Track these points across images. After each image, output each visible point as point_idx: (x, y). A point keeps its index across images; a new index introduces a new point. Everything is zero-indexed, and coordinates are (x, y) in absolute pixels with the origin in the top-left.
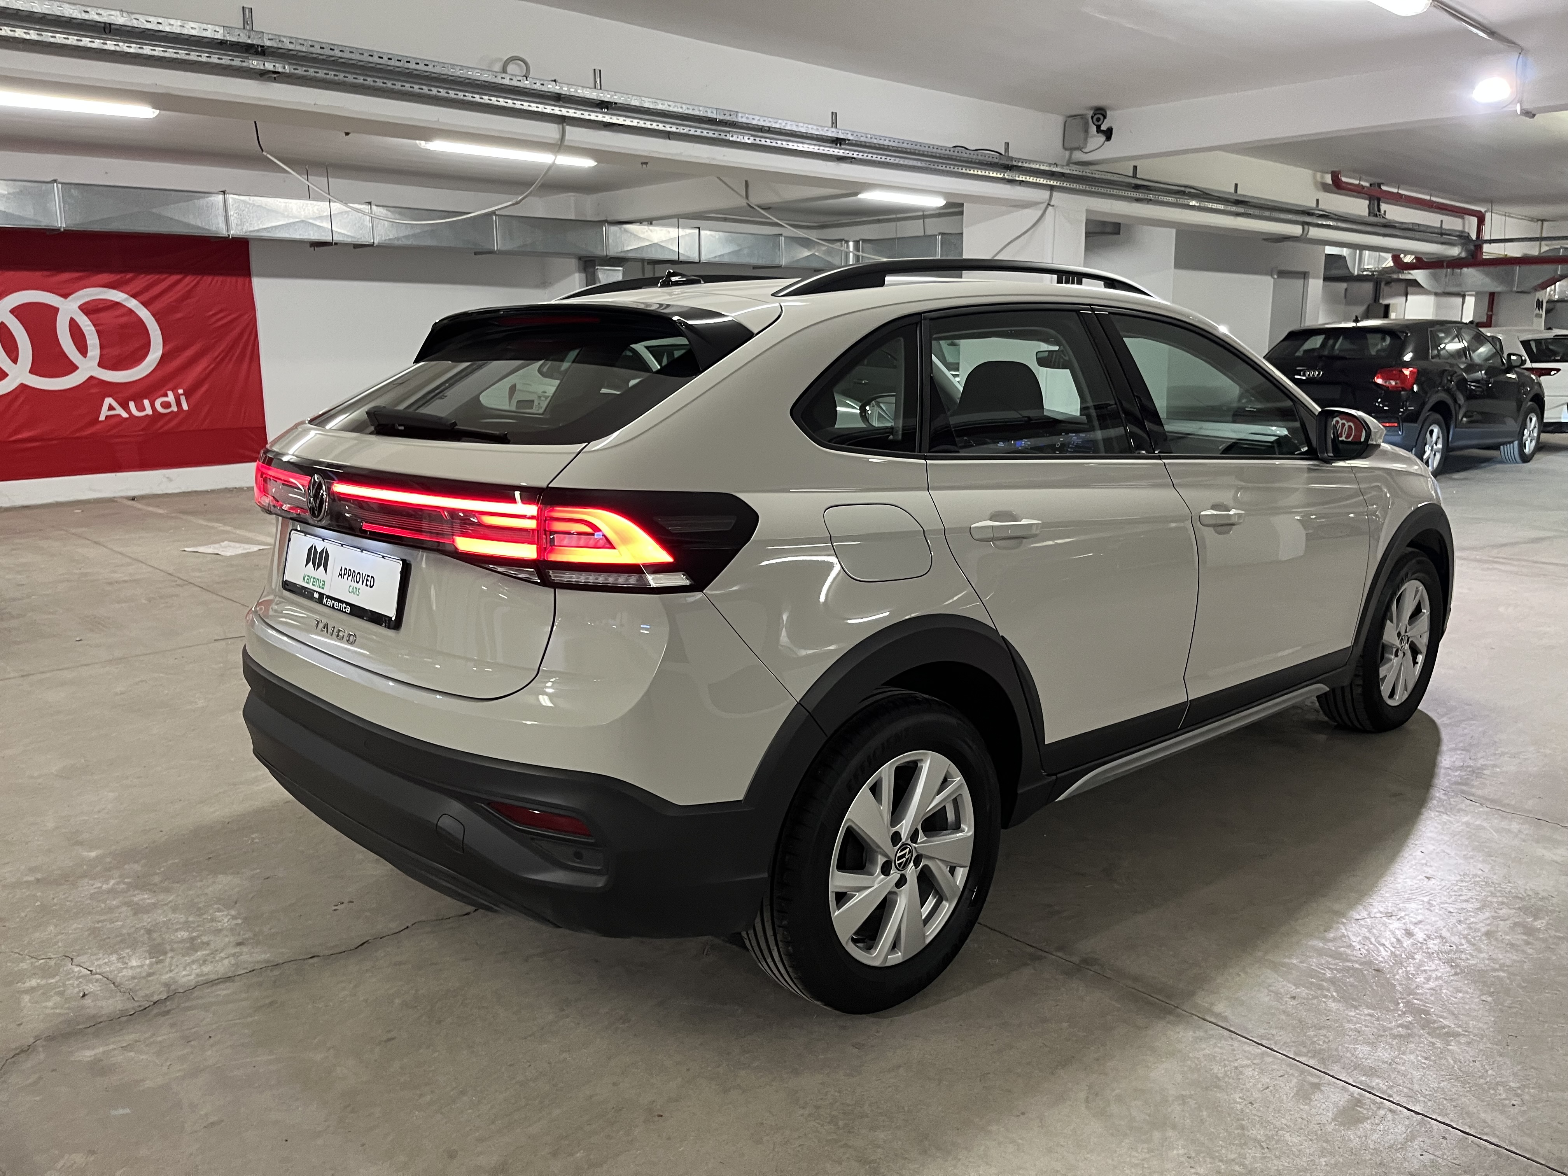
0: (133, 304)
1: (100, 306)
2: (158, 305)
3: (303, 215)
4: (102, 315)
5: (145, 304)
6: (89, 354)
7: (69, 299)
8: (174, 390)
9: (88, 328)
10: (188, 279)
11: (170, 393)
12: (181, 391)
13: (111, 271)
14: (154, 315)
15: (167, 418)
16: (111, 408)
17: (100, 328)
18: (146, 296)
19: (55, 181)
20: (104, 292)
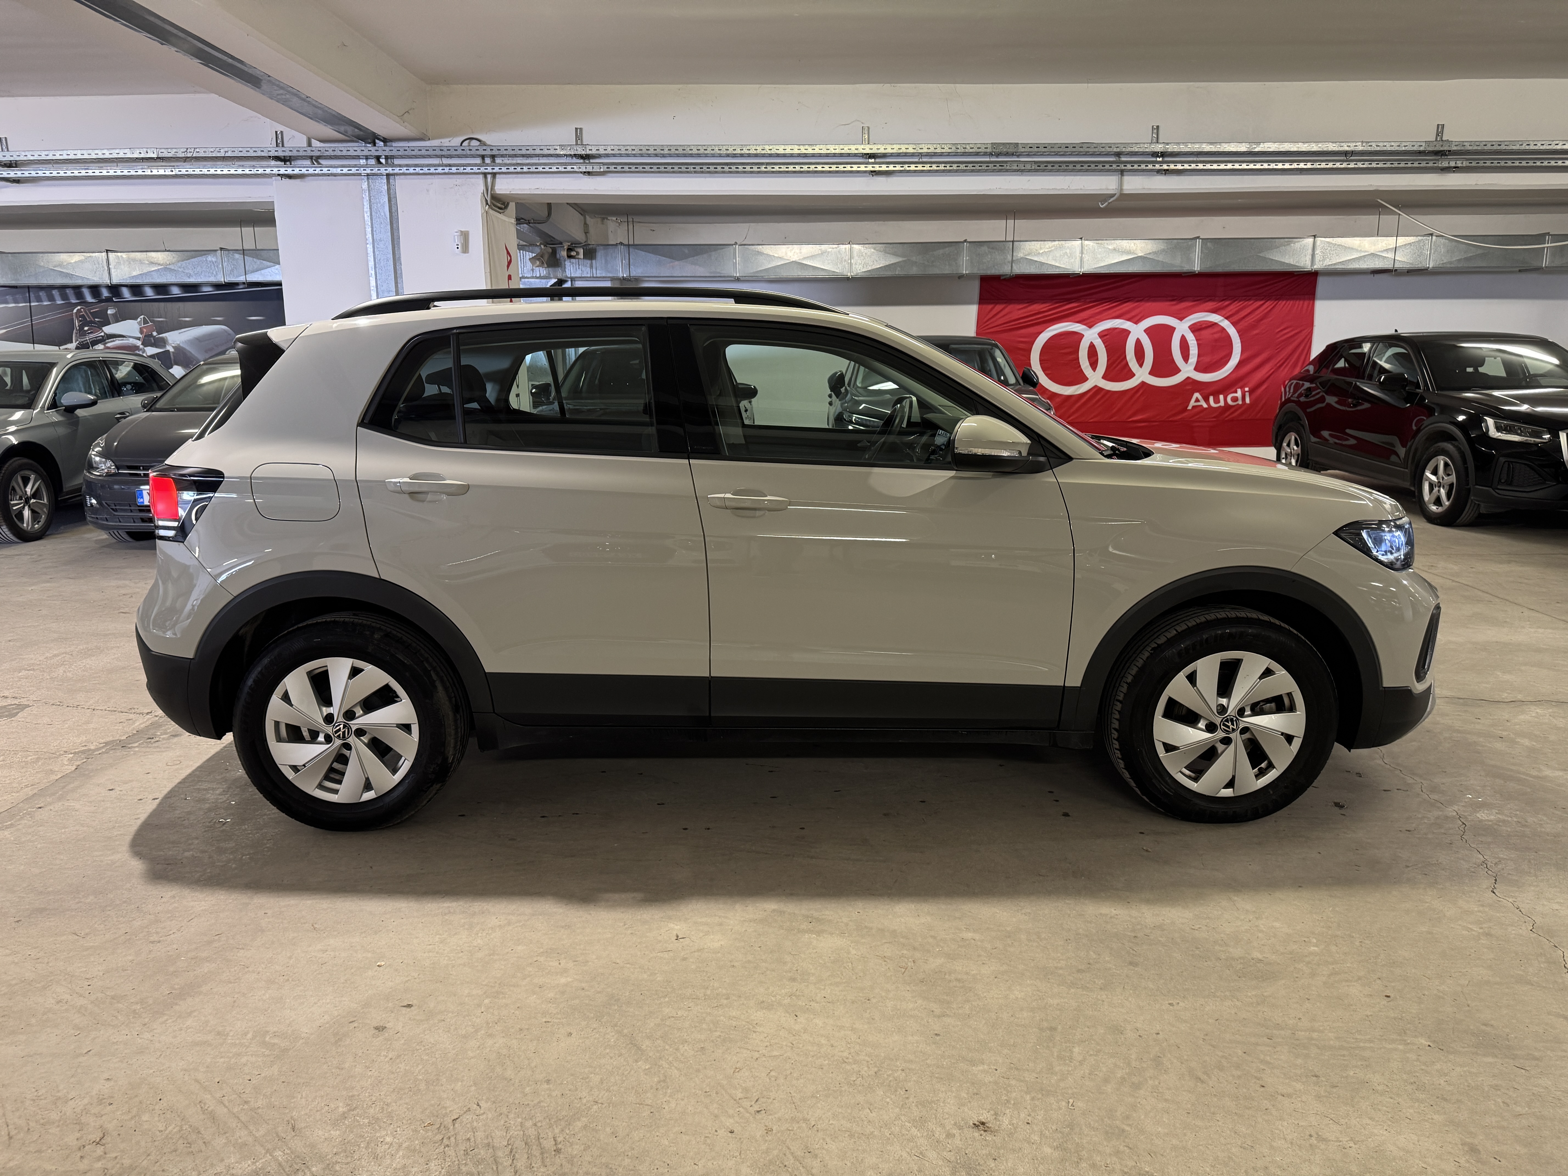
0: (1226, 324)
1: (1203, 326)
2: (1244, 324)
3: (1372, 250)
4: (1203, 333)
5: (1234, 324)
6: (1190, 361)
7: (1183, 321)
8: (1242, 388)
9: (1192, 342)
10: (1268, 303)
11: (1239, 391)
12: (1247, 389)
13: (1215, 300)
14: (1239, 332)
15: (1233, 409)
16: (1197, 400)
17: (1200, 342)
18: (1236, 318)
19: (1198, 237)
20: (1208, 316)
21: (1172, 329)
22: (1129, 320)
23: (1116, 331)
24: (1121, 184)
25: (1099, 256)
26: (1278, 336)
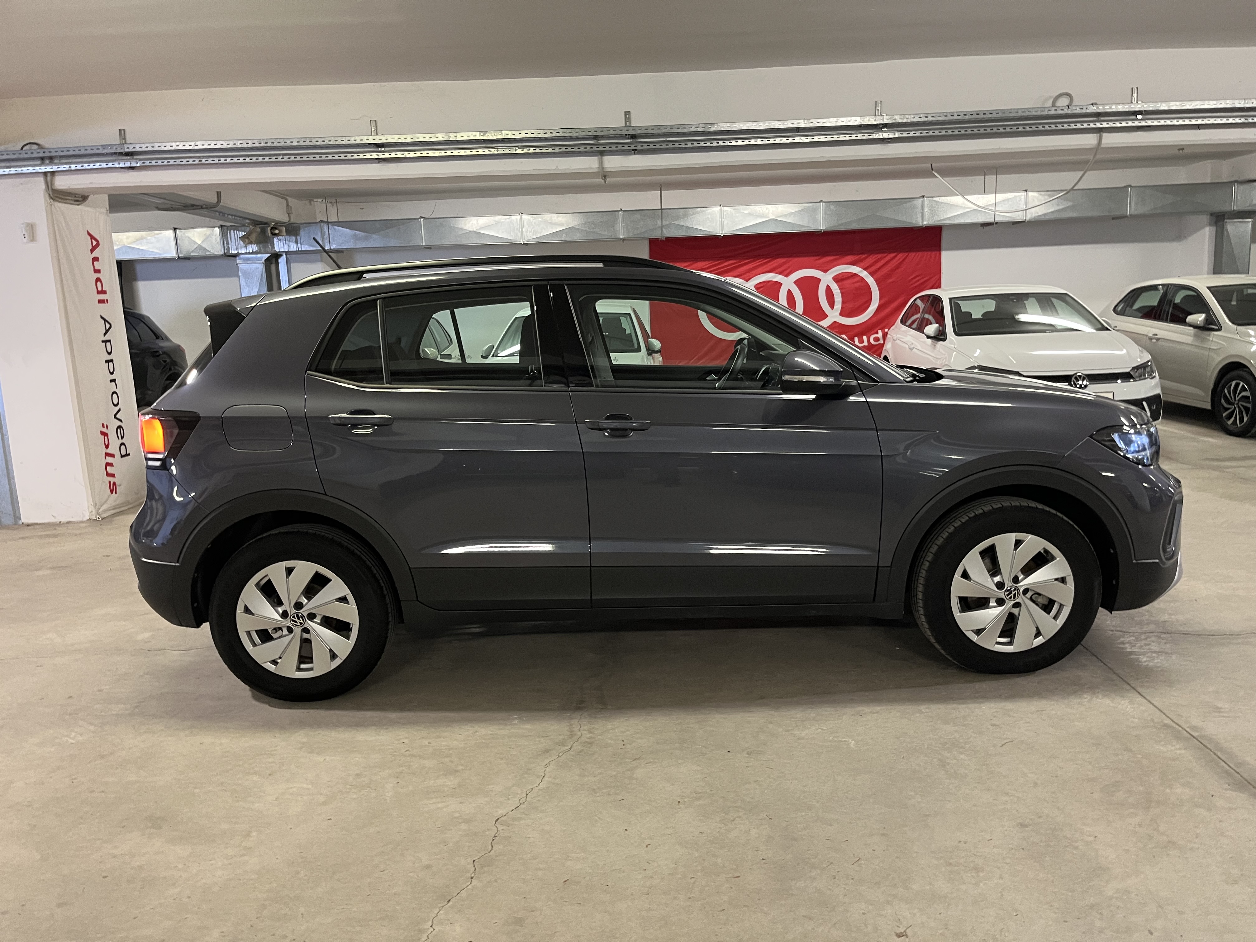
0: (864, 274)
1: (846, 277)
2: (880, 274)
3: (975, 206)
4: (845, 282)
5: (872, 274)
6: (835, 308)
7: (828, 273)
8: (882, 329)
9: (836, 291)
10: (900, 255)
11: (880, 332)
13: (854, 254)
14: (876, 281)
17: (843, 290)
18: (872, 269)
19: (821, 201)
20: (848, 268)
21: (817, 281)
22: (780, 273)
23: (770, 284)
24: (601, 163)
25: (736, 220)
26: (911, 283)
